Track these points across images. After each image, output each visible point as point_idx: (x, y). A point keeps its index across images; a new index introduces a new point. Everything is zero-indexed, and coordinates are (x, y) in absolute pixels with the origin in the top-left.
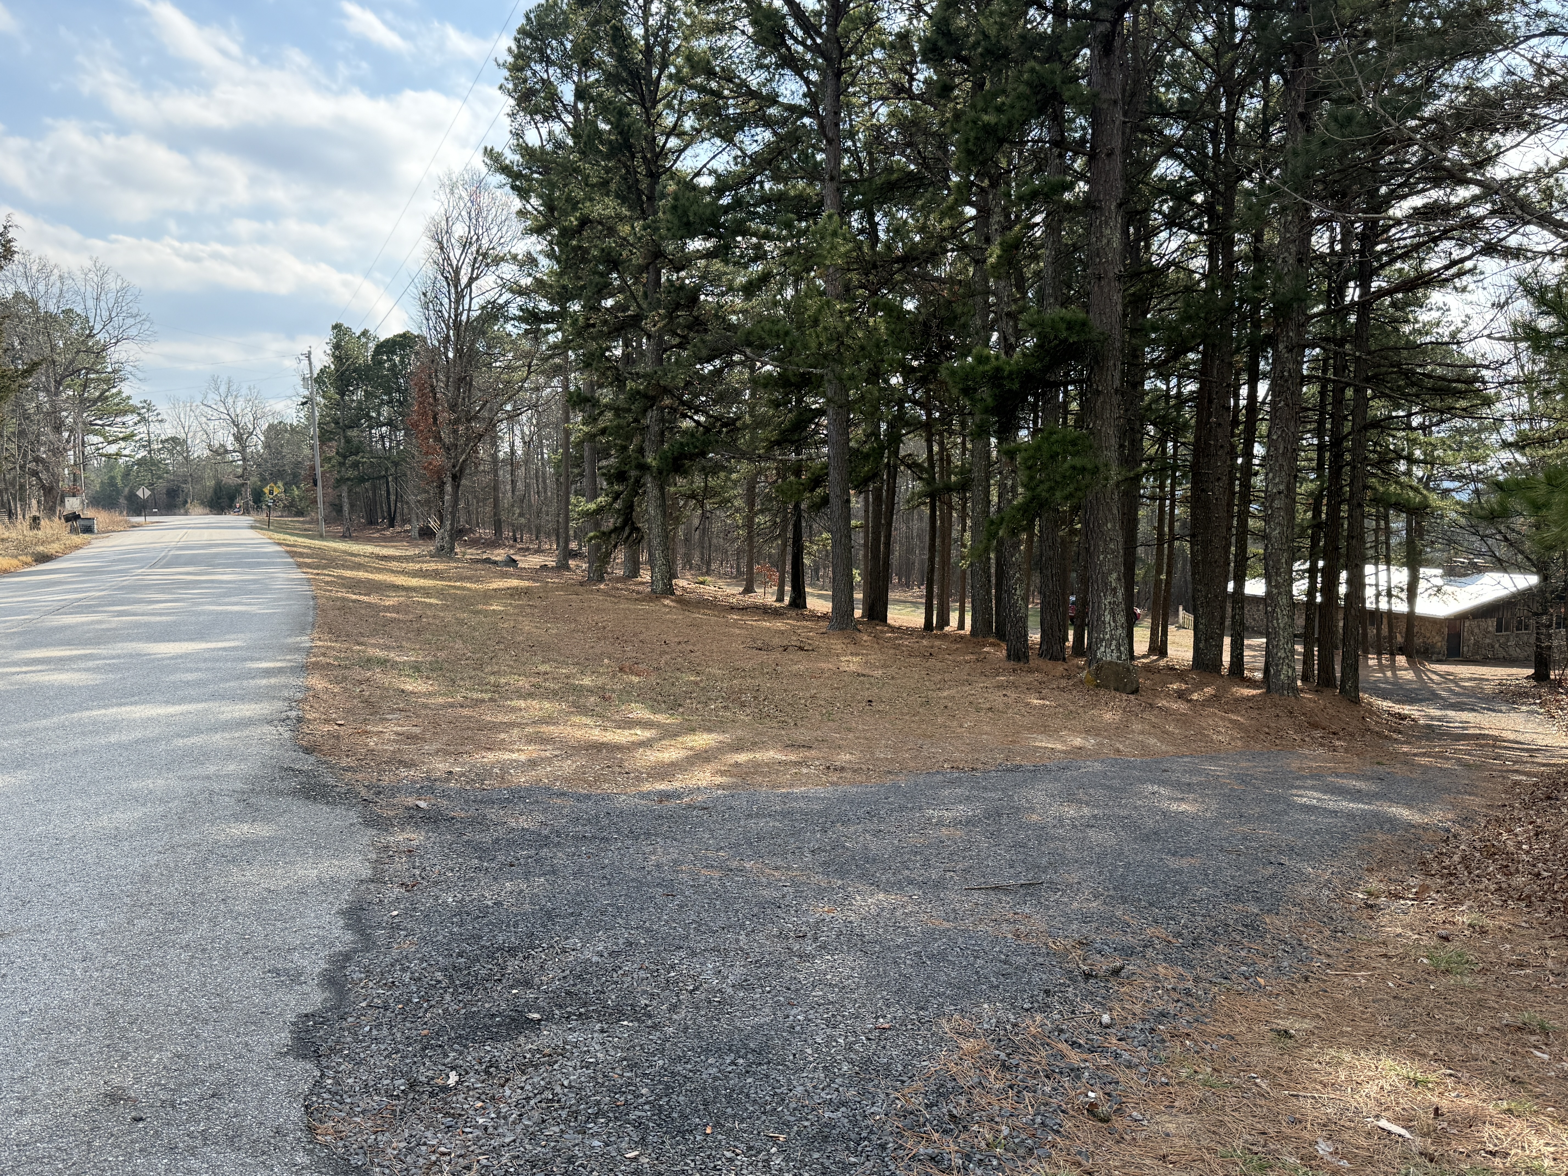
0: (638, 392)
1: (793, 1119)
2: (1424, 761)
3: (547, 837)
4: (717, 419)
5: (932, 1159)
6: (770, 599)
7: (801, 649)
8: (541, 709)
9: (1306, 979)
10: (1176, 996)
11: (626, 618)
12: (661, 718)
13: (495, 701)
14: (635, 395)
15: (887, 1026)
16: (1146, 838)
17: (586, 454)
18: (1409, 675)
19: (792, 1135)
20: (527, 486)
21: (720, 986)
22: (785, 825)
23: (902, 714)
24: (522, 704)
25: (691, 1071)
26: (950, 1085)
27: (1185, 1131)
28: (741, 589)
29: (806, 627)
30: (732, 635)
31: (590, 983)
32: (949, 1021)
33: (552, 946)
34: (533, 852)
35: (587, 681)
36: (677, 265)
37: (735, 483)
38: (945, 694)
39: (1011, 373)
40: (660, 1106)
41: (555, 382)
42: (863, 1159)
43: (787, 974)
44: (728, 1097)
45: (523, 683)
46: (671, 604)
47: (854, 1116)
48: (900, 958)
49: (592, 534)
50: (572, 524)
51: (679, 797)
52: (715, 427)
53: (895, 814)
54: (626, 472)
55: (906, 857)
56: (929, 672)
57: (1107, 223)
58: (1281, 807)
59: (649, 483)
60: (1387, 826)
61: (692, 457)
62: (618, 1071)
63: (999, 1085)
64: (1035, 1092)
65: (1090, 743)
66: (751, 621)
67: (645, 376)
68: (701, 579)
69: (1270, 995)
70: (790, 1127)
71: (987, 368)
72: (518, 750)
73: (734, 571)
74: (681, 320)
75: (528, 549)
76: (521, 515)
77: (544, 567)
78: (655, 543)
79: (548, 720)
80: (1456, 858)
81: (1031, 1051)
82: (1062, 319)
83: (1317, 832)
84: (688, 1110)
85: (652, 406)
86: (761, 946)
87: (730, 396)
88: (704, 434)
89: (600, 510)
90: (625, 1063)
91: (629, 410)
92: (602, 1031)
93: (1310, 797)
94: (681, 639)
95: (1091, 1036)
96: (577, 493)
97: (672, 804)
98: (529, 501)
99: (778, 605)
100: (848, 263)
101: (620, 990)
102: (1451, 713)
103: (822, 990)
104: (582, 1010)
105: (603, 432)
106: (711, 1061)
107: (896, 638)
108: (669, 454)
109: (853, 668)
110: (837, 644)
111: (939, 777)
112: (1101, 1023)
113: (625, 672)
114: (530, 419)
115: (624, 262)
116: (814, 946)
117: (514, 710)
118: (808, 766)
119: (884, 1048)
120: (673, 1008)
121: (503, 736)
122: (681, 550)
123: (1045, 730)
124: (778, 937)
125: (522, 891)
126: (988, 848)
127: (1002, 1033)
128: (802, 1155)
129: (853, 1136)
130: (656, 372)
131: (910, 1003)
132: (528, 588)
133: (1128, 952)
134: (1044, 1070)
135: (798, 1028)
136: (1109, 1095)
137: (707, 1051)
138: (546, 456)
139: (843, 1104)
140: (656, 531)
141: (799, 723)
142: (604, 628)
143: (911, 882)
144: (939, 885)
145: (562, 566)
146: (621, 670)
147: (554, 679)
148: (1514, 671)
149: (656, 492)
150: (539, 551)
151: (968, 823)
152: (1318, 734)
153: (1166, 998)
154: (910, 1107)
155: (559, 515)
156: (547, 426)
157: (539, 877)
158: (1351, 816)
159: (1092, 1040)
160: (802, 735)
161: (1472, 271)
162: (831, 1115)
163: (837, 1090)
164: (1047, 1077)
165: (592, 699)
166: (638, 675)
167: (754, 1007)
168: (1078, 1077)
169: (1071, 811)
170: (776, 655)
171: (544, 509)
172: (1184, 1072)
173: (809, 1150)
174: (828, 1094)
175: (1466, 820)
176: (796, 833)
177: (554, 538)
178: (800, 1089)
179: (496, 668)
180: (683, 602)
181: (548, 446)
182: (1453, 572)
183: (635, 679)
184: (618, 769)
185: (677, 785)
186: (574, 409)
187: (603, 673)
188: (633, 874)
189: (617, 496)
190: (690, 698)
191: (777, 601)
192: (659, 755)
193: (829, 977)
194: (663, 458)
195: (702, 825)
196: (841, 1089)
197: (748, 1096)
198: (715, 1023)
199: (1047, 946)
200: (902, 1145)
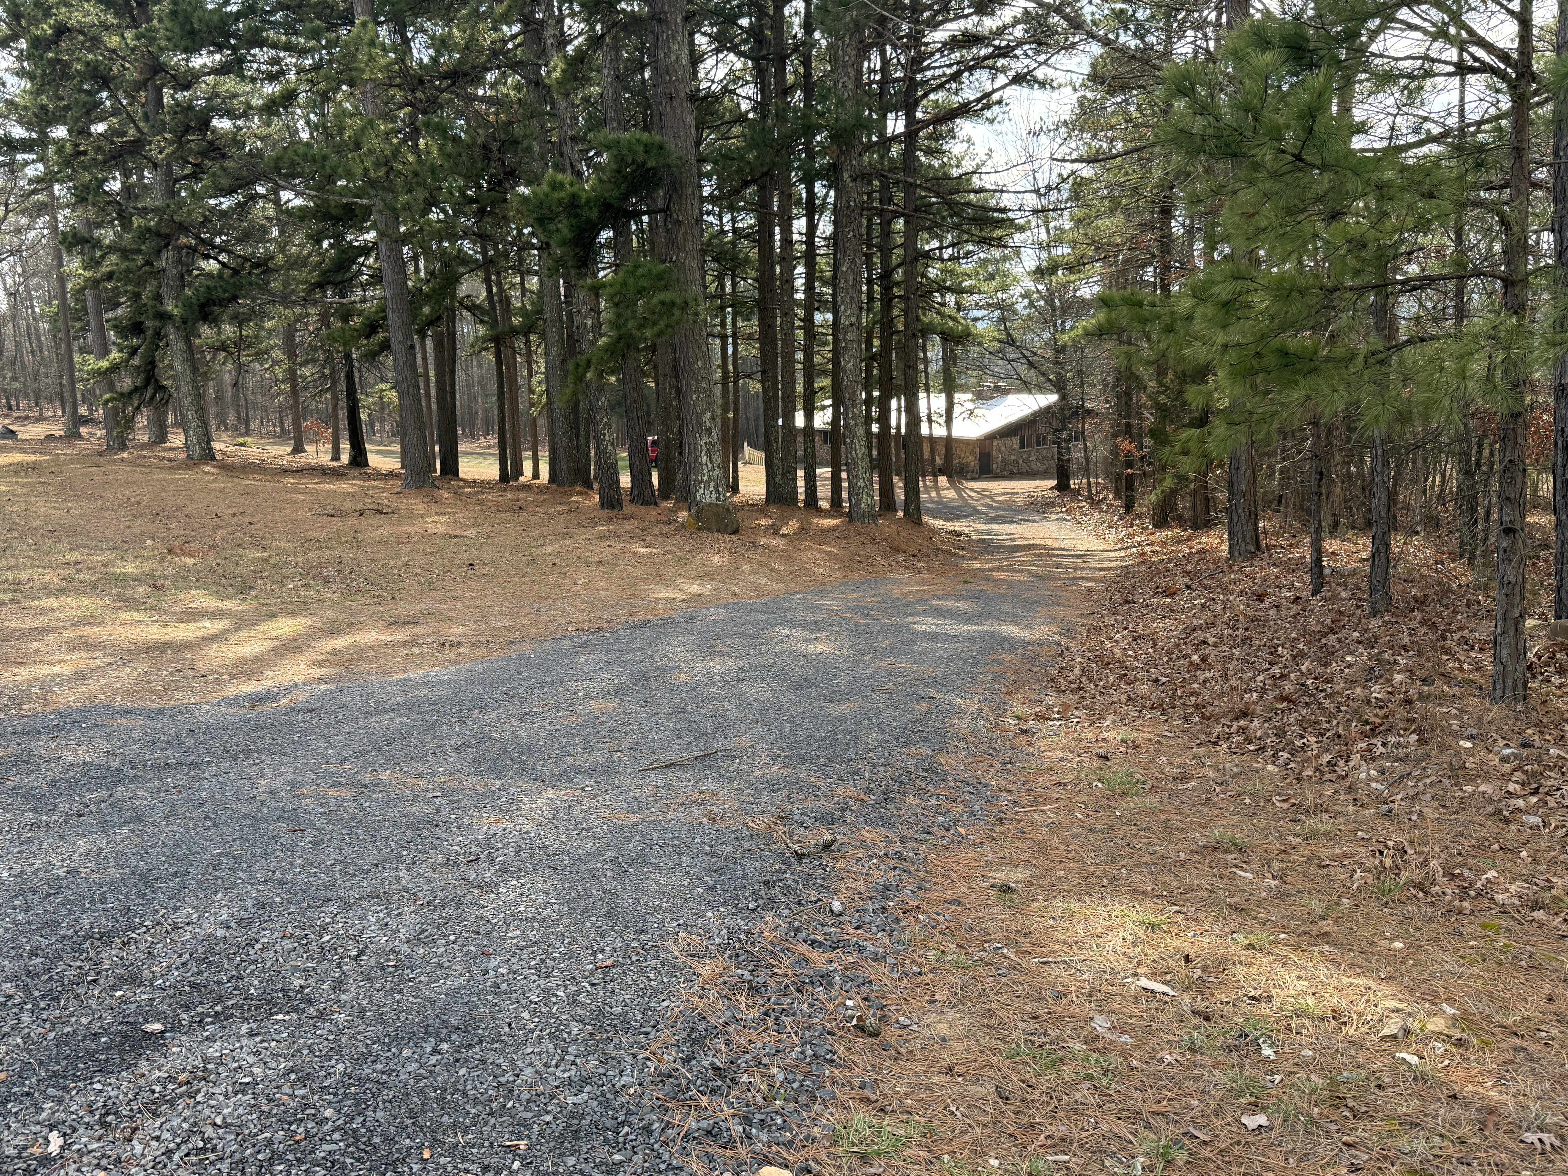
0: (149, 230)
1: (530, 1115)
2: (1002, 575)
3: (119, 771)
4: (246, 259)
5: (709, 1132)
6: (325, 459)
7: (380, 512)
8: (79, 607)
9: (1001, 821)
10: (891, 863)
11: (164, 490)
12: (230, 605)
13: (18, 602)
14: (145, 233)
15: (609, 962)
16: (798, 687)
17: (90, 304)
18: (951, 494)
19: (534, 1137)
20: (18, 345)
21: (391, 945)
22: (414, 720)
23: (509, 575)
24: (53, 603)
25: (383, 1073)
26: (701, 1026)
27: (960, 1030)
28: (289, 449)
29: (377, 487)
30: (296, 502)
31: (220, 969)
32: (676, 941)
33: (159, 923)
34: (105, 793)
35: (130, 568)
36: (182, 82)
37: (270, 332)
38: (549, 549)
39: (588, 201)
40: (354, 1131)
41: (40, 221)
42: (629, 1153)
43: (472, 914)
44: (441, 1100)
45: (50, 577)
46: (212, 470)
47: (603, 1094)
48: (596, 869)
49: (107, 396)
50: (80, 386)
51: (274, 699)
52: (244, 269)
53: (536, 691)
54: (142, 323)
55: (564, 741)
56: (526, 527)
57: (674, 37)
58: (907, 637)
59: (172, 335)
60: (1006, 646)
61: (223, 303)
62: (286, 1089)
63: (754, 1014)
64: (794, 1015)
65: (707, 589)
66: (312, 484)
67: (155, 210)
68: (241, 440)
69: (974, 845)
70: (529, 1127)
71: (563, 194)
72: (60, 662)
73: (278, 429)
74: (193, 145)
75: (27, 418)
76: (14, 379)
77: (50, 437)
78: (186, 402)
79: (90, 620)
80: (1077, 671)
81: (772, 961)
82: (638, 141)
83: (950, 659)
84: (392, 1129)
85: (167, 245)
86: (429, 881)
87: (258, 234)
88: (232, 276)
89: (114, 368)
90: (293, 1076)
91: (139, 251)
92: (251, 1034)
93: (926, 624)
94: (235, 510)
95: (827, 930)
96: (82, 350)
97: (268, 707)
98: (22, 362)
99: (335, 464)
100: (389, 78)
101: (263, 971)
102: (995, 527)
103: (518, 928)
104: (218, 1008)
105: (110, 276)
106: (406, 1053)
107: (477, 493)
108: (194, 300)
109: (441, 529)
110: (417, 504)
111: (567, 643)
112: (831, 911)
113: (177, 555)
114: (14, 266)
115: (114, 78)
116: (493, 870)
117: (43, 611)
118: (420, 645)
119: (613, 992)
120: (338, 986)
121: (36, 645)
122: (213, 410)
123: (660, 579)
124: (447, 864)
125: (101, 849)
126: (647, 718)
127: (737, 945)
128: (554, 1164)
129: (609, 1123)
130: (168, 206)
131: (626, 927)
132: (35, 463)
133: (828, 820)
134: (794, 983)
135: (504, 986)
136: (866, 999)
137: (397, 1039)
138: (37, 310)
139: (585, 1081)
140: (185, 389)
141: (397, 596)
142: (139, 503)
143: (578, 771)
144: (609, 769)
145: (73, 435)
146: (170, 551)
147: (89, 569)
148: (1038, 483)
149: (182, 345)
150: (40, 419)
151: (616, 692)
152: (901, 557)
153: (882, 867)
154: (663, 1068)
155: (61, 377)
156: (34, 274)
157: (120, 827)
158: (972, 639)
159: (829, 934)
160: (404, 609)
161: (999, 102)
162: (576, 1100)
163: (574, 1063)
164: (799, 991)
165: (141, 589)
166: (191, 556)
167: (441, 966)
168: (830, 984)
169: (717, 666)
170: (352, 521)
171: (42, 370)
172: (932, 955)
173: (560, 1155)
174: (564, 1071)
175: (1068, 632)
176: (430, 728)
177: (57, 404)
178: (529, 1071)
179: (12, 562)
180: (228, 468)
181: (38, 297)
182: (981, 396)
183: (190, 561)
184: (191, 673)
185: (267, 683)
186: (69, 251)
187: (149, 558)
188: (244, 809)
189: (133, 352)
190: (262, 578)
191: (332, 460)
192: (239, 649)
193: (522, 909)
194: (187, 304)
195: (312, 732)
196: (578, 1061)
197: (465, 1094)
198: (398, 997)
199: (748, 828)
200: (668, 1123)
